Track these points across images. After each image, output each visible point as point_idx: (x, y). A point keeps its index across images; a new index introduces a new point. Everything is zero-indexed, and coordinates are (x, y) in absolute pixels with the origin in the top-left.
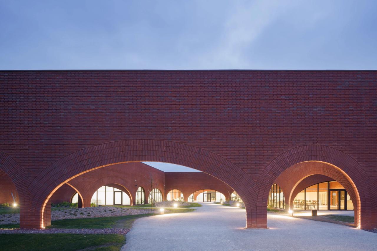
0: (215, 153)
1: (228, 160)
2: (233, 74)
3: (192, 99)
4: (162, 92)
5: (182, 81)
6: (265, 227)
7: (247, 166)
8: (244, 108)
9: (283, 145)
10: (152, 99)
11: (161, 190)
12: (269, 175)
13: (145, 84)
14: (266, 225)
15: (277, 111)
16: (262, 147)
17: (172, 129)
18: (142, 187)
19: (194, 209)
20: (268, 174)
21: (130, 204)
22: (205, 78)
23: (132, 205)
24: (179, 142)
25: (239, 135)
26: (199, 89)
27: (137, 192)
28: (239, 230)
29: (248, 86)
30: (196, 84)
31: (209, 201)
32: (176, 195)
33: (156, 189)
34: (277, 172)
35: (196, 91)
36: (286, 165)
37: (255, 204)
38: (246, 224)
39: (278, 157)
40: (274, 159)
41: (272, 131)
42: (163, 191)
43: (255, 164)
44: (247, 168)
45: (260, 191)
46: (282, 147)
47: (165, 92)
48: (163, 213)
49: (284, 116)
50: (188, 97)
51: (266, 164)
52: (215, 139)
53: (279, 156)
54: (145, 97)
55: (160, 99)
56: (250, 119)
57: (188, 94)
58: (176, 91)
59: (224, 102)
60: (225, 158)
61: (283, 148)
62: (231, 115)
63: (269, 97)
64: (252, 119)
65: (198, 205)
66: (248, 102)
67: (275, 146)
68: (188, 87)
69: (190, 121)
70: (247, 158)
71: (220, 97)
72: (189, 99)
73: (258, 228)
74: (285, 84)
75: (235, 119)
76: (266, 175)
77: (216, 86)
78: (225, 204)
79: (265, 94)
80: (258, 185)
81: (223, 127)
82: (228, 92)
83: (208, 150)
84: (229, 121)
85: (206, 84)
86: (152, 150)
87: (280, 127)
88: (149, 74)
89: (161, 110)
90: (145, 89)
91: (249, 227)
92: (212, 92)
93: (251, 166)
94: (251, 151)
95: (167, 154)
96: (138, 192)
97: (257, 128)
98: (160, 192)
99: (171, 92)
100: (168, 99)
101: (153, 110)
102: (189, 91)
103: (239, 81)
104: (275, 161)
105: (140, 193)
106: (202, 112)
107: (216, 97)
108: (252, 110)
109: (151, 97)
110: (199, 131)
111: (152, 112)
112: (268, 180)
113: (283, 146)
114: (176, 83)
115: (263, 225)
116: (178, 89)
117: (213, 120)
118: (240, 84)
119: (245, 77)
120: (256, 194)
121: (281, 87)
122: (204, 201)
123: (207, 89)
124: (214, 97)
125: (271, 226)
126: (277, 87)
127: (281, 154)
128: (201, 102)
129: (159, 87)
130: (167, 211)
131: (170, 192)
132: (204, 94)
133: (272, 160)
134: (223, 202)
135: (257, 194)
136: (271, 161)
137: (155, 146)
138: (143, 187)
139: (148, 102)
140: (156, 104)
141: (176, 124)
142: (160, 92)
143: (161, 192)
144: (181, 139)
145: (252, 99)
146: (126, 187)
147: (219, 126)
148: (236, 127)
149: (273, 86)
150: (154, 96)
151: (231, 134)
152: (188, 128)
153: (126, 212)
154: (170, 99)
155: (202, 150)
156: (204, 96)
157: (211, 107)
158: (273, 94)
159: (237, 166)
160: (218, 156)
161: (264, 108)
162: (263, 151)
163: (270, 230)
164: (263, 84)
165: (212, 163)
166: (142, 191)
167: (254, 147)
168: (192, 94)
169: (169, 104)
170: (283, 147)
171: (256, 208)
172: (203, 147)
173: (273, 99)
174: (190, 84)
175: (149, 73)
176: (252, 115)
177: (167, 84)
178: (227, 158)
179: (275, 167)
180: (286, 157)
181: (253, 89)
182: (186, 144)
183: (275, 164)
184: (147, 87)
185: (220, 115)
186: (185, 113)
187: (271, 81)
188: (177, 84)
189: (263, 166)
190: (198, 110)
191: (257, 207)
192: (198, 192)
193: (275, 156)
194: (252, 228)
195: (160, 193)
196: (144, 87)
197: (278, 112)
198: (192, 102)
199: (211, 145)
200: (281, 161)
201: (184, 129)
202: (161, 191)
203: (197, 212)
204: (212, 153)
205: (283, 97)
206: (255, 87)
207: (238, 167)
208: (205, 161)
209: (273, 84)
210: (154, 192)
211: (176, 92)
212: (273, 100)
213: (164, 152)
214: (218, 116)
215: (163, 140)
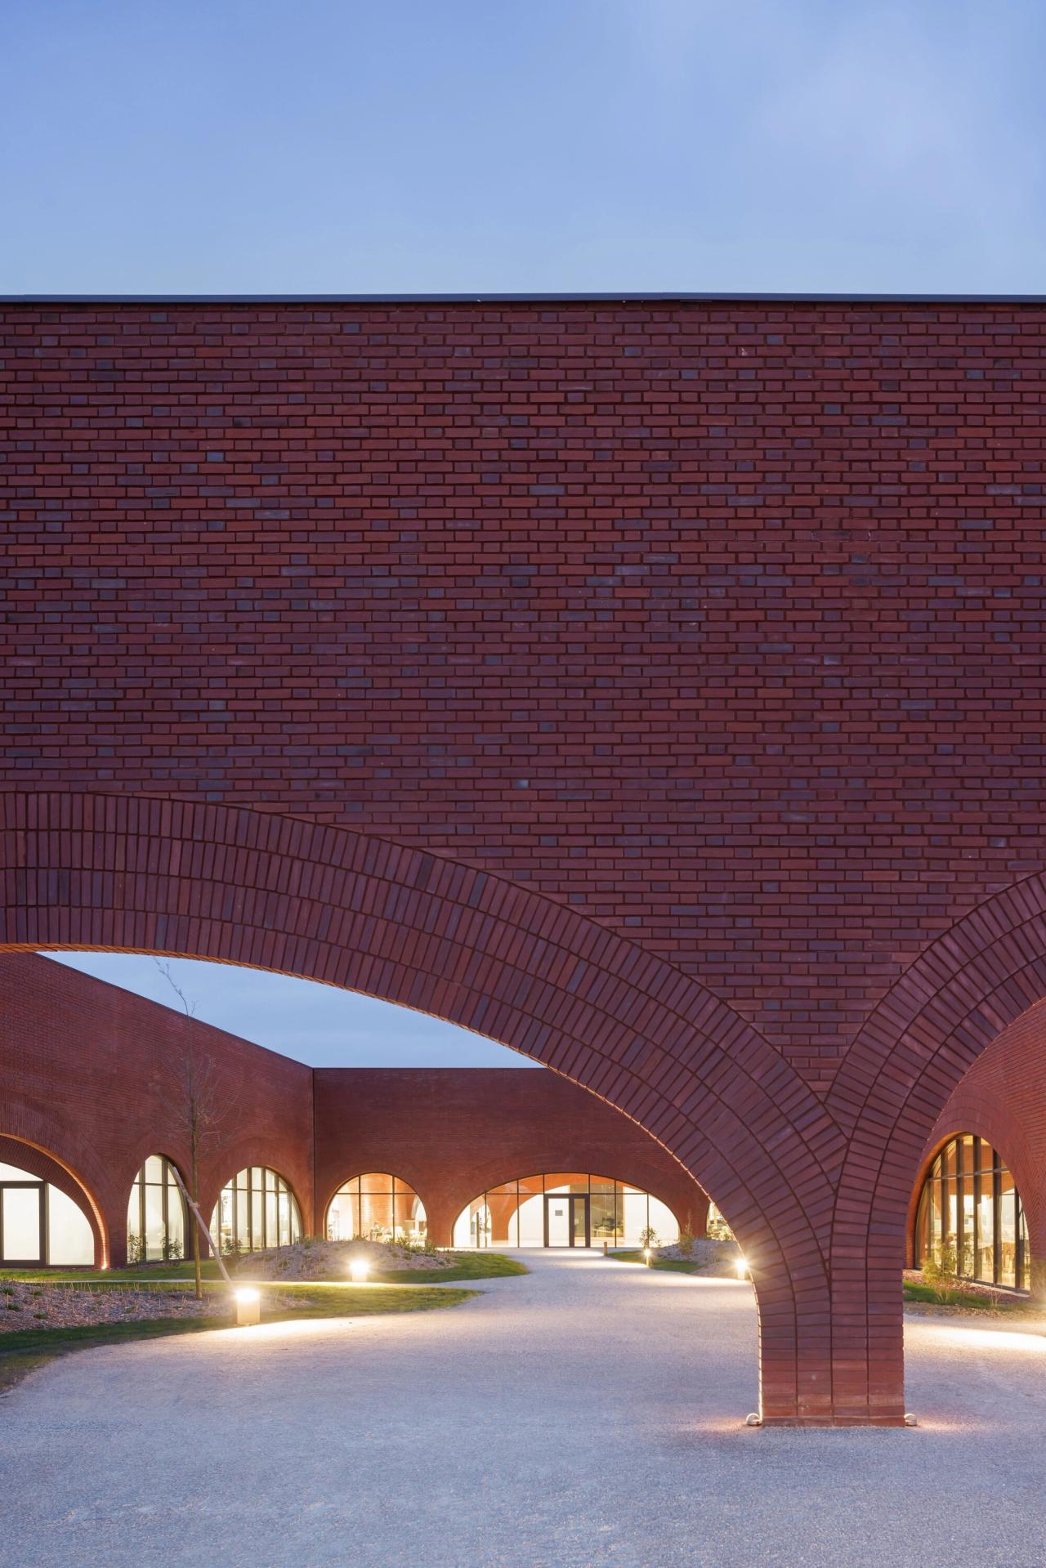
0: (534, 886)
1: (623, 939)
2: (650, 328)
3: (366, 502)
4: (157, 457)
5: (293, 375)
6: (893, 1417)
7: (757, 981)
8: (732, 570)
9: (1013, 830)
10: (85, 504)
11: (292, 1176)
12: (917, 1047)
13: (38, 400)
14: (894, 1401)
15: (961, 592)
16: (866, 841)
17: (229, 716)
18: (168, 1160)
19: (465, 1293)
20: (906, 1039)
21: (90, 1261)
22: (458, 352)
23: (105, 1266)
24: (283, 807)
25: (702, 760)
26: (419, 433)
27: (135, 1189)
28: (705, 1436)
29: (757, 409)
30: (392, 398)
31: (580, 1241)
32: (383, 1206)
33: (257, 1172)
34: (967, 1024)
35: (392, 444)
36: (1029, 971)
37: (820, 1250)
38: (757, 1392)
39: (974, 918)
40: (948, 932)
41: (930, 727)
42: (305, 1184)
43: (814, 969)
44: (758, 992)
45: (851, 1158)
46: (1002, 844)
47: (175, 457)
48: (258, 1316)
49: (1015, 627)
50: (337, 490)
51: (890, 969)
52: (530, 788)
53: (984, 911)
54: (40, 492)
55: (145, 504)
56: (777, 648)
57: (338, 467)
58: (257, 445)
59: (589, 525)
60: (606, 922)
61: (1007, 854)
62: (644, 616)
63: (903, 489)
64: (788, 647)
65: (502, 1268)
66: (758, 524)
67: (955, 841)
68: (337, 422)
69: (359, 661)
70: (758, 922)
71: (560, 490)
72: (346, 502)
73: (840, 1422)
74: (1016, 398)
75: (674, 648)
76: (892, 1043)
77: (533, 410)
78: (667, 1261)
79: (876, 466)
80: (840, 1118)
81: (588, 704)
82: (619, 456)
83: (480, 864)
84: (627, 660)
85: (466, 398)
86: (92, 870)
87: (987, 704)
88: (65, 330)
89: (150, 583)
90: (38, 435)
91: (780, 1414)
92: (506, 455)
93: (787, 981)
94: (784, 875)
95: (196, 896)
96: (143, 1184)
97: (822, 709)
98: (282, 1188)
99: (219, 456)
100: (201, 503)
101: (96, 584)
102: (348, 444)
103: (693, 374)
104: (954, 948)
105: (154, 1195)
106: (440, 593)
107: (534, 490)
108: (788, 582)
109: (85, 492)
110: (421, 728)
111: (87, 595)
112: (911, 1084)
113: (1008, 837)
114: (253, 387)
115: (875, 1401)
116: (267, 433)
117: (515, 648)
118: (705, 398)
119: (738, 346)
120: (822, 1180)
121: (990, 421)
122: (551, 1244)
123: (474, 432)
124: (522, 490)
125: (936, 1409)
126: (959, 421)
127: (995, 896)
128: (432, 525)
129: (138, 423)
130: (293, 1304)
131: (345, 1189)
132: (448, 467)
133: (934, 935)
134: (659, 1249)
135: (834, 1177)
136: (925, 945)
137: (110, 838)
138: (175, 1158)
139: (57, 527)
140: (121, 538)
141: (257, 683)
142: (146, 457)
143: (290, 1189)
144: (295, 785)
145: (789, 501)
146: (60, 1156)
147: (561, 693)
148: (675, 704)
149: (932, 409)
150: (103, 481)
151: (645, 750)
152: (342, 706)
153: (16, 1309)
154: (212, 503)
155: (440, 863)
156: (450, 479)
157: (504, 559)
158: (933, 466)
159: (686, 981)
160: (556, 908)
161: (874, 569)
162: (868, 876)
163: (924, 1438)
164: (865, 397)
165: (511, 960)
166: (171, 1180)
167: (810, 842)
168: (367, 467)
169: (205, 537)
170: (1009, 847)
171: (824, 1281)
172: (448, 846)
173: (931, 501)
174: (348, 398)
175: (65, 318)
176: (791, 615)
177: (191, 399)
178: (617, 922)
179: (954, 986)
180: (1028, 917)
181: (790, 432)
182: (327, 826)
183: (955, 967)
184: (52, 423)
185: (565, 616)
186: (321, 605)
187: (915, 374)
188: (258, 400)
189: (868, 981)
190: (413, 582)
191: (835, 1275)
192: (511, 1187)
193: (952, 911)
194: (802, 1423)
195: (284, 1197)
196: (29, 423)
197: (971, 592)
198: (365, 525)
199: (505, 829)
200: (997, 947)
201: (316, 717)
202: (294, 1183)
203: (476, 1308)
204: (510, 884)
205: (1008, 490)
206: (808, 420)
207: (695, 989)
208: (463, 945)
209: (935, 398)
210: (250, 1190)
211: (256, 457)
212: (936, 513)
213: (174, 882)
214: (551, 626)
215: (165, 796)
